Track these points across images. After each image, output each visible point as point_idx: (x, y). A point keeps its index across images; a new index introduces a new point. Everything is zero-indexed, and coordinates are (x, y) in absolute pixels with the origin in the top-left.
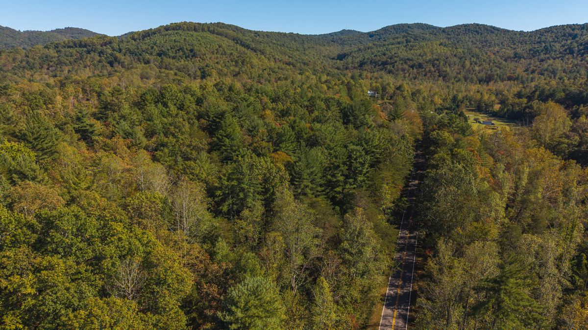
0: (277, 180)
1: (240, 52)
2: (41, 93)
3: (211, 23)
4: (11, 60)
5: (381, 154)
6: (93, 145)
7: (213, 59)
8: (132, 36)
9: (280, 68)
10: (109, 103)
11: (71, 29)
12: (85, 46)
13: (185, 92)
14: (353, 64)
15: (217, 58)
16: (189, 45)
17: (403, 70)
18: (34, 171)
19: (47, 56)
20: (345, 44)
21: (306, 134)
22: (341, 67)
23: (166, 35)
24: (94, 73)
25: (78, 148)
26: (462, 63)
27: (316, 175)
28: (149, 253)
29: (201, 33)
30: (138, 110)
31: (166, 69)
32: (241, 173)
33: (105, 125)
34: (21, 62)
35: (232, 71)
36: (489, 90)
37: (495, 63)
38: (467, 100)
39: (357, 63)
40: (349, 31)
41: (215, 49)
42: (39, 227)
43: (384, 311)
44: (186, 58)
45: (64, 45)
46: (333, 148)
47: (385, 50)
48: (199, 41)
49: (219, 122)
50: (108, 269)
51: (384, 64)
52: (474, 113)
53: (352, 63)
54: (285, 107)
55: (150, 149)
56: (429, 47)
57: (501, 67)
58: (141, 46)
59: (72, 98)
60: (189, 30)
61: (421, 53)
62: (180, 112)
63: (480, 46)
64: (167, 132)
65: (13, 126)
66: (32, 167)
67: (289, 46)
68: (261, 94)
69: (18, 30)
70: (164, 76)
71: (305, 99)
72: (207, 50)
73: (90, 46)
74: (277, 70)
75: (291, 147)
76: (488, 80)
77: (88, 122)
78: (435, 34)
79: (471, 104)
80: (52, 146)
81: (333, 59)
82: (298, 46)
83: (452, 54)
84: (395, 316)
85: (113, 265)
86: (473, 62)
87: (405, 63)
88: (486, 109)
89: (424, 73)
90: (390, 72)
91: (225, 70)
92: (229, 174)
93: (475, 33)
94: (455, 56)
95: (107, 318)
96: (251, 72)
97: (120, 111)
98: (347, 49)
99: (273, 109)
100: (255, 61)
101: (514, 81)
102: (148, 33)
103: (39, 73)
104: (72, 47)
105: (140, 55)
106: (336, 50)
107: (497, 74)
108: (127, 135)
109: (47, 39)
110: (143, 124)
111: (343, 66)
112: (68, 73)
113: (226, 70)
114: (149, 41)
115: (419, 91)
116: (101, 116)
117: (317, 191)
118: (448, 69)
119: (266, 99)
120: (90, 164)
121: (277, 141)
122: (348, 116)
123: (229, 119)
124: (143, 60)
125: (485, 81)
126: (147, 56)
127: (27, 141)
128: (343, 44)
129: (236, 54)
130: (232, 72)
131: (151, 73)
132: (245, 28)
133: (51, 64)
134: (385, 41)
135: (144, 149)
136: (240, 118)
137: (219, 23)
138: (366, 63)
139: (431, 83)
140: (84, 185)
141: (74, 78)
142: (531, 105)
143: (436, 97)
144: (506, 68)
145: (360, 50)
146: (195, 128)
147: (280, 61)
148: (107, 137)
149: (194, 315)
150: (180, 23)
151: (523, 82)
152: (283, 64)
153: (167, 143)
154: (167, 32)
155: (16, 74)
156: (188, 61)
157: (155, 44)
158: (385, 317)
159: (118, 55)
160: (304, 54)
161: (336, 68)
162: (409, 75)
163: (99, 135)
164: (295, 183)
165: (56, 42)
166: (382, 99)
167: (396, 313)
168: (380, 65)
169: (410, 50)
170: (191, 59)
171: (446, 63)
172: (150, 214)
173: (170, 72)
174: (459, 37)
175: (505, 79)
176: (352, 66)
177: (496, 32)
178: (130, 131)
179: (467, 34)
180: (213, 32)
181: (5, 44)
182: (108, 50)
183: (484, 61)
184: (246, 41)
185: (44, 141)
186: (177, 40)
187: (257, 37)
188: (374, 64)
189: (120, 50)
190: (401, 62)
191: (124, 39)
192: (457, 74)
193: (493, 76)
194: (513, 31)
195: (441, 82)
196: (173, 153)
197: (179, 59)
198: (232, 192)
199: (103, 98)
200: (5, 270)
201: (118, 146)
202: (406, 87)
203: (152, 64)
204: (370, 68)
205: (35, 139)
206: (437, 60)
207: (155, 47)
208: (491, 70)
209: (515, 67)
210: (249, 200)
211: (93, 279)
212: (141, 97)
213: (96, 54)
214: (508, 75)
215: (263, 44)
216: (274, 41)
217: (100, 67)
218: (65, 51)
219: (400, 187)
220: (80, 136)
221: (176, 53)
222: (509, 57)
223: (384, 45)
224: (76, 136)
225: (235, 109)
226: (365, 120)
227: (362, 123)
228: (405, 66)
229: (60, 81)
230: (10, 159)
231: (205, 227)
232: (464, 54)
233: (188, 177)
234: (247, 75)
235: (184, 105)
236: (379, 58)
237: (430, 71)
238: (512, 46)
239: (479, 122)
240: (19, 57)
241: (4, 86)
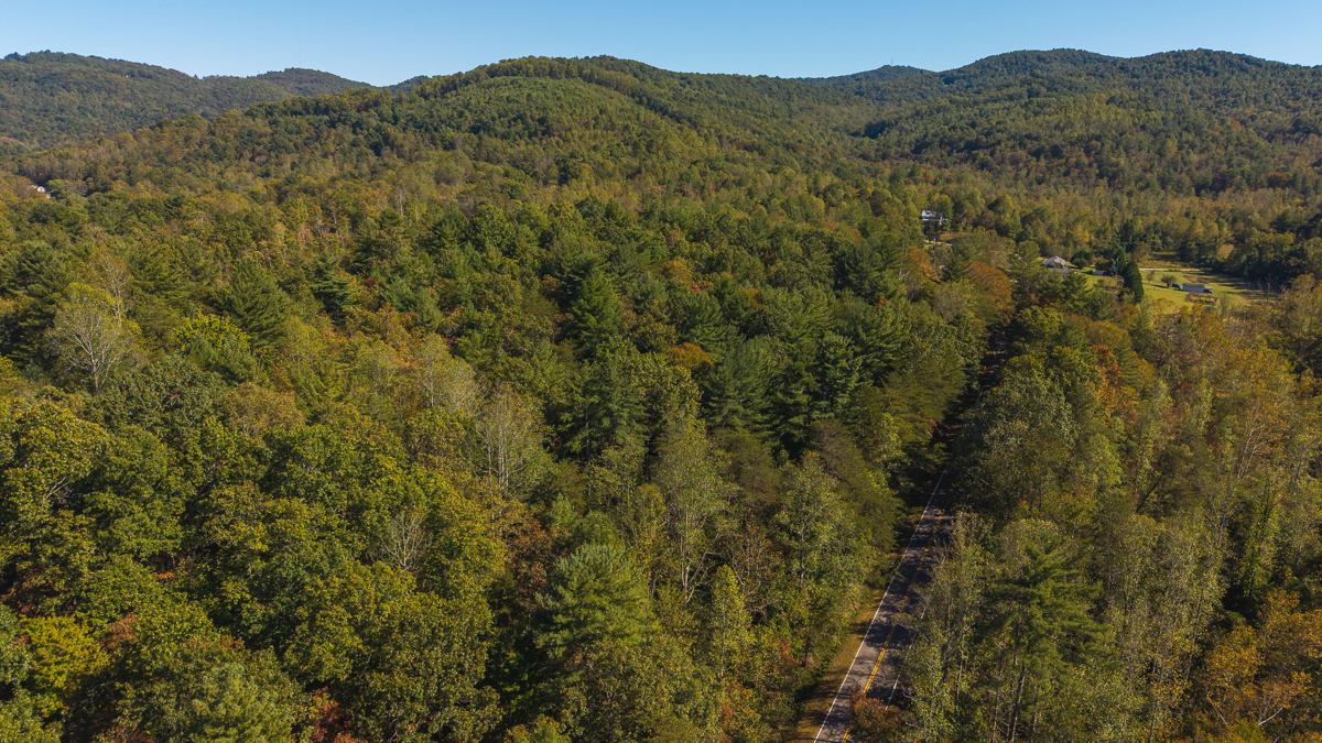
0: (675, 397)
1: (644, 124)
2: (247, 217)
3: (587, 58)
4: (180, 140)
5: (894, 353)
6: (344, 322)
7: (586, 139)
8: (421, 88)
9: (730, 158)
10: (374, 242)
11: (298, 71)
12: (326, 111)
13: (519, 219)
14: (899, 146)
15: (595, 137)
16: (537, 108)
17: (1015, 162)
18: (248, 367)
19: (250, 132)
20: (886, 100)
21: (746, 309)
22: (872, 154)
23: (489, 86)
24: (342, 169)
25: (318, 326)
26: (1158, 146)
27: (753, 391)
28: (436, 507)
29: (563, 81)
30: (427, 255)
31: (487, 161)
32: (608, 383)
33: (366, 284)
34: (201, 146)
35: (625, 166)
36: (1217, 209)
37: (1241, 144)
38: (1156, 233)
39: (910, 144)
40: (899, 69)
41: (591, 117)
42: (269, 453)
43: (862, 649)
44: (530, 137)
45: (285, 109)
46: (797, 339)
47: (975, 115)
48: (558, 99)
49: (579, 283)
50: (373, 527)
51: (972, 146)
52: (1168, 263)
53: (899, 144)
54: (716, 252)
55: (448, 332)
56: (1081, 108)
57: (1256, 154)
58: (438, 111)
59: (302, 226)
60: (538, 75)
61: (1060, 122)
62: (508, 260)
63: (1210, 103)
64: (480, 301)
65: (205, 283)
66: (245, 360)
67: (756, 107)
68: (671, 223)
69: (192, 75)
70: (483, 178)
71: (762, 233)
72: (574, 120)
73: (335, 111)
74: (721, 164)
75: (714, 334)
76: (1219, 184)
77: (336, 279)
78: (1102, 76)
79: (1164, 243)
80: (275, 323)
81: (856, 134)
82: (777, 106)
83: (1135, 125)
84: (880, 659)
85: (381, 520)
86: (1187, 142)
87: (1020, 144)
88: (1199, 255)
89: (1063, 170)
90: (983, 166)
91: (610, 165)
92: (587, 384)
93: (1201, 72)
94: (1143, 128)
95: (372, 590)
96: (664, 170)
97: (393, 258)
98: (889, 111)
99: (692, 256)
100: (676, 144)
101: (1283, 188)
102: (453, 81)
103: (234, 168)
104: (300, 114)
105: (436, 130)
106: (863, 114)
107: (1243, 173)
108: (407, 304)
109: (250, 93)
110: (436, 284)
111: (877, 150)
112: (292, 169)
113: (612, 164)
114: (454, 98)
115: (1040, 213)
116: (357, 266)
117: (755, 422)
118: (1122, 162)
119: (679, 236)
120: (339, 358)
121: (685, 323)
122: (846, 273)
123: (599, 277)
124: (442, 141)
125: (1211, 189)
126: (450, 133)
127: (235, 312)
128: (881, 99)
129: (636, 128)
130: (624, 170)
131: (457, 170)
132: (661, 66)
133: (259, 149)
134: (978, 92)
135: (437, 332)
136: (621, 274)
137: (603, 58)
138: (929, 144)
139: (1077, 192)
140: (333, 393)
141: (304, 180)
142: (1301, 249)
143: (1080, 228)
144: (1269, 158)
145: (918, 113)
146: (535, 293)
147: (731, 142)
148: (370, 307)
149: (505, 610)
150: (520, 60)
151: (1305, 192)
152: (738, 149)
153: (480, 321)
154: (492, 80)
155: (190, 171)
156: (534, 143)
157: (467, 106)
158: (860, 661)
159: (391, 130)
160: (790, 123)
161: (861, 156)
162: (1028, 174)
163: (355, 303)
164: (711, 404)
165: (269, 103)
166: (954, 229)
167: (883, 654)
168: (961, 151)
169: (1036, 114)
170: (541, 139)
171: (1118, 145)
172: (445, 446)
173: (495, 167)
174: (1160, 81)
175: (1261, 183)
176: (897, 152)
177: (1254, 68)
178: (412, 295)
179: (1181, 74)
180: (589, 79)
181: (168, 105)
182: (371, 119)
183: (1215, 140)
184: (659, 99)
185: (261, 314)
186: (513, 97)
187: (684, 87)
188: (948, 148)
189: (396, 119)
190: (1011, 143)
191: (404, 96)
192: (1145, 171)
193: (1233, 177)
194: (1295, 66)
195: (1101, 190)
196: (489, 342)
197: (515, 140)
198: (591, 415)
199: (361, 228)
200: (223, 516)
201: (389, 325)
202: (1011, 201)
203: (459, 151)
204: (938, 155)
205: (248, 310)
206: (1098, 138)
207: (467, 113)
208: (1229, 161)
209: (1292, 154)
210: (620, 432)
211: (349, 539)
212: (435, 229)
213: (347, 127)
214: (1270, 174)
215: (696, 105)
216: (724, 96)
217: (354, 154)
218: (286, 123)
219: (931, 421)
220: (323, 306)
221: (509, 127)
222: (1283, 132)
223: (976, 103)
224: (317, 305)
225: (613, 257)
226: (881, 282)
227: (875, 287)
228: (1020, 152)
229: (277, 188)
230: (208, 346)
231: (535, 477)
232: (1165, 124)
233: (513, 386)
234: (656, 174)
235: (515, 247)
236: (959, 132)
237: (1077, 165)
238: (1290, 103)
239: (1175, 286)
240: (197, 135)
241: (175, 200)
